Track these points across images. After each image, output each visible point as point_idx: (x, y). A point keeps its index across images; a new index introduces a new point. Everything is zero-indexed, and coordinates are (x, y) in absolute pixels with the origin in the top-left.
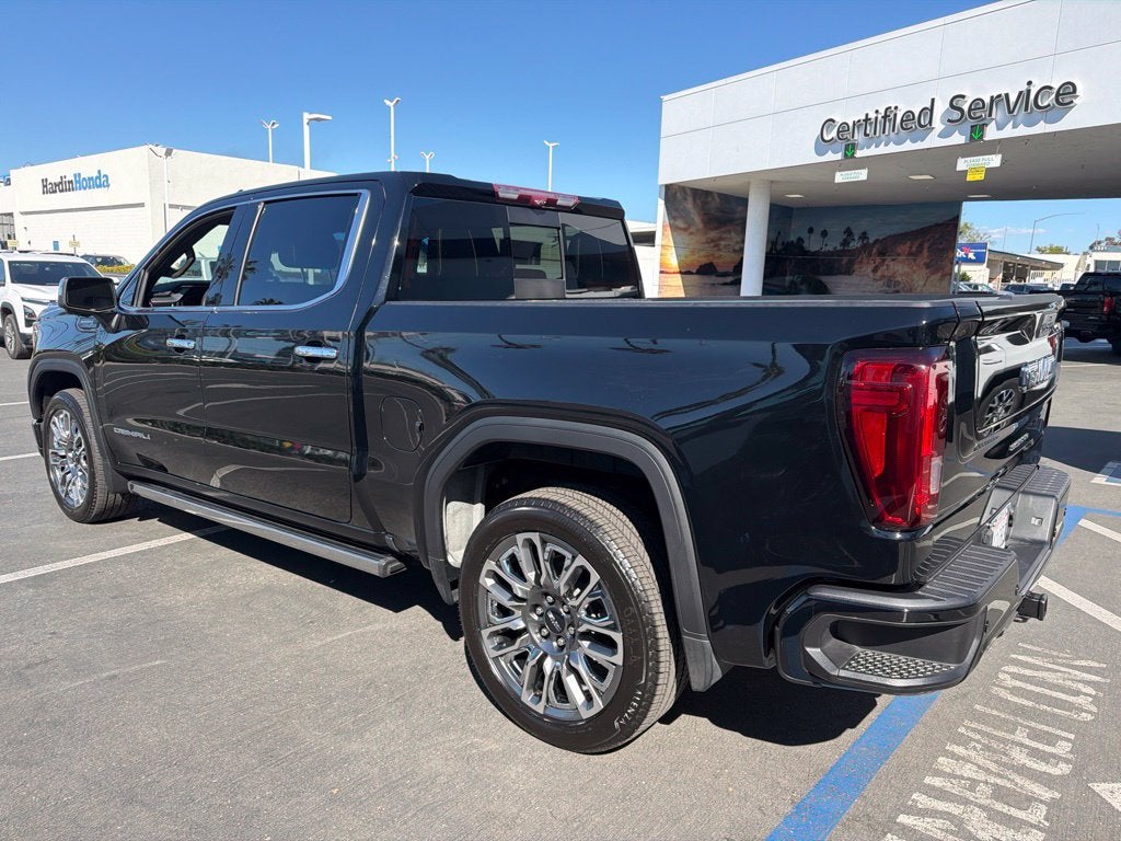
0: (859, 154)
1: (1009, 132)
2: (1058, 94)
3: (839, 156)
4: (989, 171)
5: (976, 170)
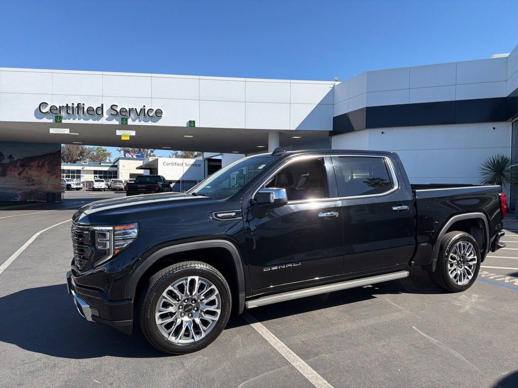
0: (63, 121)
1: (137, 123)
2: (156, 113)
3: (51, 121)
4: (131, 137)
5: (125, 136)
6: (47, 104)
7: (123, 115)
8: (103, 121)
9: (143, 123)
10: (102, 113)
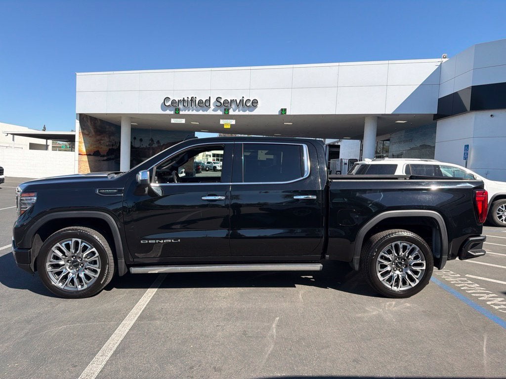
0: (181, 113)
1: (237, 113)
2: (252, 103)
3: (172, 113)
4: (231, 125)
5: (227, 124)
6: (169, 98)
7: (225, 105)
8: (210, 112)
9: (241, 113)
10: (210, 105)
